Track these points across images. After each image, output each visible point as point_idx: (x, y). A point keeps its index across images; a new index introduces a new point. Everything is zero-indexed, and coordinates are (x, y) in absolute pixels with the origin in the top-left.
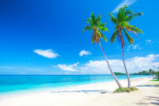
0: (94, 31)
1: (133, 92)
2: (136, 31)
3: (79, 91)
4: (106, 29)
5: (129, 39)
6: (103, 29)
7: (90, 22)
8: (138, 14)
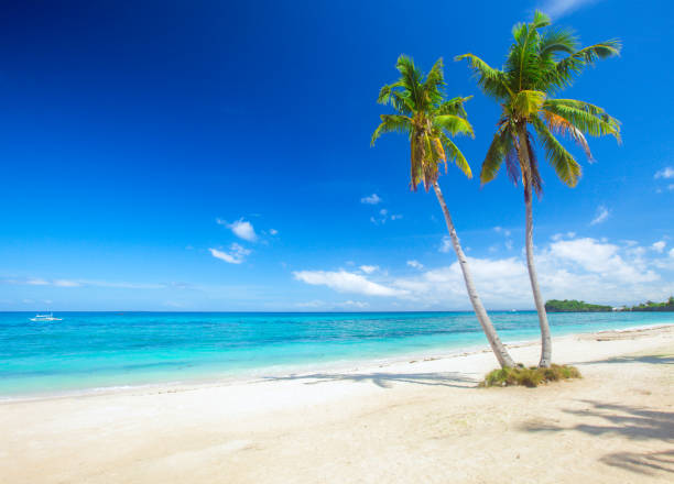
0: (415, 133)
4: (464, 126)
5: (561, 162)
6: (451, 125)
7: (398, 99)
8: (596, 49)
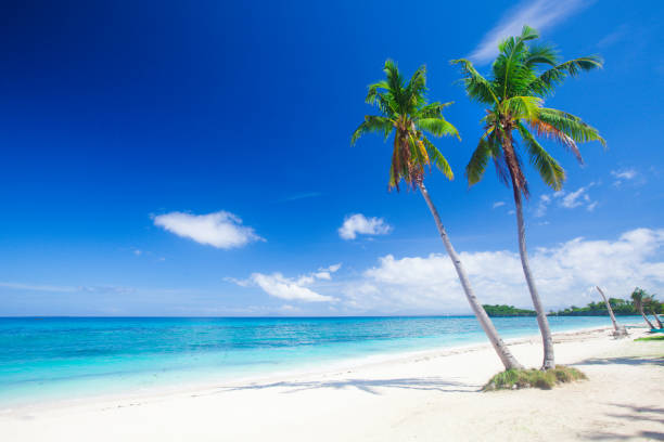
0: (399, 135)
1: (564, 387)
2: (574, 132)
3: (338, 385)
4: (449, 128)
5: (545, 167)
7: (382, 101)
8: (579, 63)
